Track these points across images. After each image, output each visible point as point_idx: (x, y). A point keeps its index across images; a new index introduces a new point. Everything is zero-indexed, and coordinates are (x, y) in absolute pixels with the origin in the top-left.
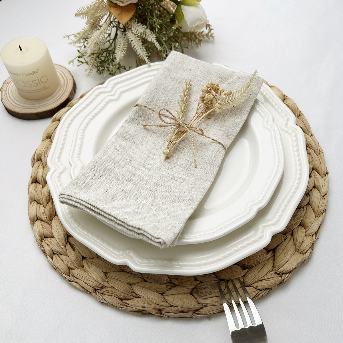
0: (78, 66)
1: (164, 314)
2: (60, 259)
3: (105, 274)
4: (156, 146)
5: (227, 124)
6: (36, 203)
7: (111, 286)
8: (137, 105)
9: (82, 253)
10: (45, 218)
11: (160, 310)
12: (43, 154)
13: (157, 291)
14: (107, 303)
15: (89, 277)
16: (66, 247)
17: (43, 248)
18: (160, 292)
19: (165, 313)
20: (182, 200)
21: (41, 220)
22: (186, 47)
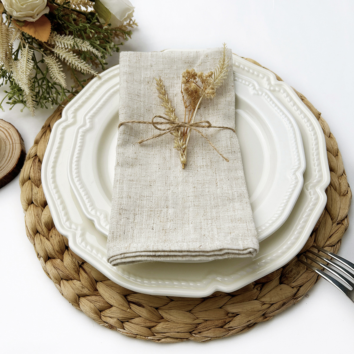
0: (11, 109)
1: (269, 316)
2: (133, 324)
3: (190, 312)
4: (165, 158)
5: (221, 106)
6: (65, 281)
7: (204, 320)
8: (121, 125)
9: (152, 305)
10: (89, 291)
11: (263, 315)
12: (37, 224)
13: (252, 299)
14: (210, 338)
15: (176, 324)
16: (130, 308)
17: (107, 323)
18: (254, 299)
19: (270, 314)
20: (231, 200)
21: (85, 296)
22: (120, 44)
